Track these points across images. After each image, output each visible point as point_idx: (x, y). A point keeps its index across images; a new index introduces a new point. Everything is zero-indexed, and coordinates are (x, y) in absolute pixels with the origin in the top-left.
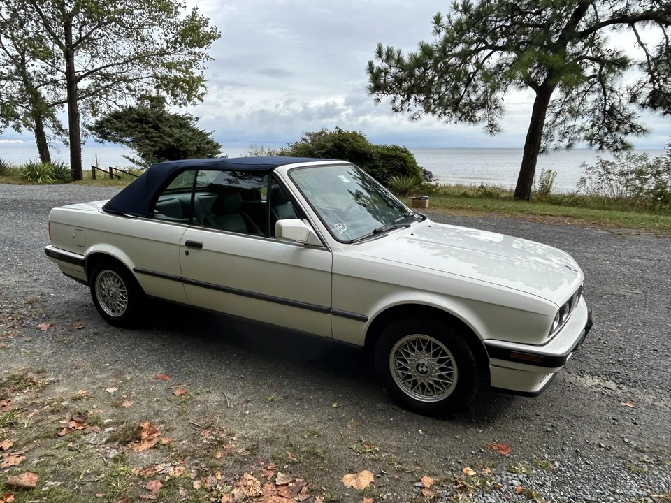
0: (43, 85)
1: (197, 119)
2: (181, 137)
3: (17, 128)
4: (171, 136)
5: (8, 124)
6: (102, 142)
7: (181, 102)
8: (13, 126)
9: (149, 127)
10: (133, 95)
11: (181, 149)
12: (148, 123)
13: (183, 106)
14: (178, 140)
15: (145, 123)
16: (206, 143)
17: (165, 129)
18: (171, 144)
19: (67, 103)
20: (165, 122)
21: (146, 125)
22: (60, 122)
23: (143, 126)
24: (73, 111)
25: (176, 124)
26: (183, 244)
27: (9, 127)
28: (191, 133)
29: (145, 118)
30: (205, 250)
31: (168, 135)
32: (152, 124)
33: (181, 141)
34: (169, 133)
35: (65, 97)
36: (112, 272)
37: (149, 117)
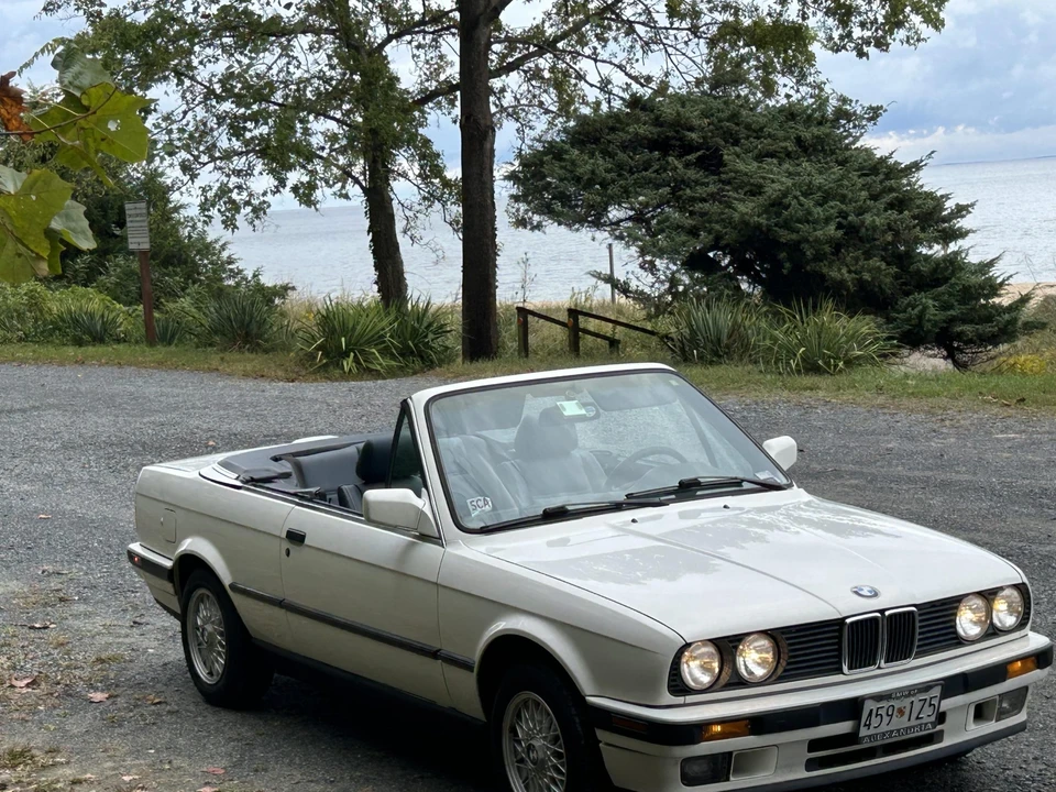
0: (398, 36)
1: (875, 113)
2: (785, 195)
3: (305, 194)
4: (756, 191)
5: (282, 182)
6: (538, 227)
7: (867, 34)
8: (295, 189)
9: (687, 165)
11: (785, 236)
13: (871, 50)
14: (777, 205)
15: (674, 149)
16: (891, 206)
17: (741, 166)
18: (752, 221)
19: (458, 93)
20: (747, 138)
21: (679, 157)
22: (438, 155)
23: (667, 162)
24: (476, 121)
25: (783, 144)
26: (284, 535)
27: (287, 193)
28: (834, 173)
29: (677, 132)
30: (307, 546)
31: (746, 189)
32: (699, 153)
33: (787, 207)
34: (752, 181)
35: (453, 72)
36: (207, 592)
37: (691, 129)
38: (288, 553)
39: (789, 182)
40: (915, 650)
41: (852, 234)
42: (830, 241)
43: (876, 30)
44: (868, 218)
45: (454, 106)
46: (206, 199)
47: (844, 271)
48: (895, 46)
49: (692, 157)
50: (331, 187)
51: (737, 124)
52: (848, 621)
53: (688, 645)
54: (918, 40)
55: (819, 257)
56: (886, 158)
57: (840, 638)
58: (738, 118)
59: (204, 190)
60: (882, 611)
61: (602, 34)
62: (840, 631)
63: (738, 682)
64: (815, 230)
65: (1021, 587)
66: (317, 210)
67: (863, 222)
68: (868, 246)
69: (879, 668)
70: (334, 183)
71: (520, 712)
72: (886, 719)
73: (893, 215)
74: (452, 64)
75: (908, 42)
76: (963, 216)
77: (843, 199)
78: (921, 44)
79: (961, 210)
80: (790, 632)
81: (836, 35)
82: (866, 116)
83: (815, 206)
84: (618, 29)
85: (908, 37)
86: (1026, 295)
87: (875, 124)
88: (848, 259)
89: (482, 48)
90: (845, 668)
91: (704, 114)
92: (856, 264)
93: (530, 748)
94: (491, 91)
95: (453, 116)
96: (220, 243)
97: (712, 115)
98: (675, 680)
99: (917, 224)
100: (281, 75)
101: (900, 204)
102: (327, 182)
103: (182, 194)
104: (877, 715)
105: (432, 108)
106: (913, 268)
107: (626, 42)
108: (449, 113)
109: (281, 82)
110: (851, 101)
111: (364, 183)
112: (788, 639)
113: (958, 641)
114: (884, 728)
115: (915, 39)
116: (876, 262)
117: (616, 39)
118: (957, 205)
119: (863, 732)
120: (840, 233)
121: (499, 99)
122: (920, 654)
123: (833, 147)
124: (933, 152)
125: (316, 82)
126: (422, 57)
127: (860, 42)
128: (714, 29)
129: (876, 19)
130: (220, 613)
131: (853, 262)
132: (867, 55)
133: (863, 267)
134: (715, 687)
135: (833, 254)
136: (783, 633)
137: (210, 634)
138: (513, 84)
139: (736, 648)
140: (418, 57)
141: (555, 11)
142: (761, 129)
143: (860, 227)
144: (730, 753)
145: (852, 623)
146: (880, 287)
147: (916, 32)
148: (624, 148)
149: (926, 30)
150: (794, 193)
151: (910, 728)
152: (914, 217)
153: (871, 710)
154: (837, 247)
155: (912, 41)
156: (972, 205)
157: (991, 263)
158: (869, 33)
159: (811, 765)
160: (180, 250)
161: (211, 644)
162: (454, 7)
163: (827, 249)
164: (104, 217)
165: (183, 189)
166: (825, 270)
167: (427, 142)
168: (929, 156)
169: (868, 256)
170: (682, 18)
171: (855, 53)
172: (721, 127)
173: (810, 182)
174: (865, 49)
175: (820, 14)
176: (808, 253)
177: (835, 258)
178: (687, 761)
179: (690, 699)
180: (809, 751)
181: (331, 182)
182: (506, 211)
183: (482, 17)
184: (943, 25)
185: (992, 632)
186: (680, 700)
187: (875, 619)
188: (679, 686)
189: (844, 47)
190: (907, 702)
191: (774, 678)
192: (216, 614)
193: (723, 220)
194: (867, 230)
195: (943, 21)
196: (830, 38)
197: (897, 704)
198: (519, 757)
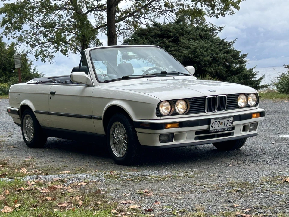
1: (221, 29)
2: (196, 48)
3: (65, 53)
4: (188, 48)
5: (58, 49)
7: (219, 12)
9: (169, 42)
10: (172, 11)
11: (196, 60)
12: (169, 37)
13: (220, 16)
14: (194, 51)
15: (166, 37)
16: (225, 53)
17: (184, 41)
18: (187, 55)
19: (107, 27)
20: (186, 34)
21: (167, 39)
22: (101, 43)
23: (164, 41)
24: (112, 33)
25: (196, 36)
26: (49, 93)
27: (59, 52)
28: (209, 44)
29: (167, 32)
30: (56, 95)
31: (186, 47)
32: (173, 38)
33: (197, 52)
34: (187, 45)
35: (106, 21)
36: (29, 115)
37: (171, 32)
38: (51, 98)
39: (197, 45)
40: (226, 108)
41: (215, 60)
42: (208, 61)
43: (222, 11)
44: (219, 55)
45: (106, 30)
46: (37, 54)
47: (212, 69)
48: (227, 15)
49: (171, 39)
50: (71, 50)
51: (183, 31)
52: (207, 97)
53: (161, 102)
54: (233, 13)
55: (205, 66)
56: (224, 40)
57: (205, 102)
58: (183, 29)
59: (36, 51)
60: (217, 95)
61: (147, 12)
62: (205, 100)
63: (176, 113)
64: (204, 58)
65: (256, 94)
66: (68, 56)
67: (217, 56)
68: (219, 63)
69: (216, 112)
70: (72, 49)
71: (115, 129)
72: (217, 125)
73: (226, 55)
74: (105, 19)
75: (230, 14)
76: (245, 57)
77: (212, 50)
78: (234, 14)
79: (244, 56)
80: (190, 100)
81: (210, 12)
82: (218, 30)
83: (204, 51)
84: (151, 10)
85: (230, 13)
86: (262, 77)
87: (221, 32)
88: (213, 66)
89: (113, 13)
90: (206, 112)
91: (174, 28)
92: (216, 67)
93: (118, 138)
94: (116, 26)
95: (105, 33)
96: (42, 74)
97: (176, 28)
98: (158, 112)
99: (232, 58)
100: (58, 20)
101: (228, 52)
102: (70, 49)
103: (30, 54)
104: (215, 124)
105: (100, 31)
106: (231, 69)
107: (153, 14)
108: (105, 32)
109: (58, 22)
110: (214, 25)
111: (81, 51)
112: (190, 102)
113: (238, 107)
114: (217, 128)
115: (232, 13)
116: (221, 67)
117: (150, 13)
118: (243, 54)
119: (211, 128)
120: (211, 59)
121: (118, 29)
122: (227, 109)
123: (209, 38)
124: (236, 39)
125: (67, 22)
126: (97, 18)
127: (217, 14)
128: (177, 10)
129: (221, 8)
130: (32, 121)
131: (215, 67)
132: (219, 18)
133: (217, 68)
134: (169, 115)
135: (209, 65)
136: (189, 100)
137: (29, 127)
138: (122, 24)
139: (175, 103)
140: (96, 18)
141: (134, 5)
142: (190, 32)
143: (216, 58)
144: (173, 134)
145: (208, 98)
146: (222, 74)
147: (232, 11)
148: (152, 37)
149: (235, 10)
150: (199, 48)
151: (224, 129)
152: (231, 56)
153: (213, 122)
154: (210, 63)
155: (231, 14)
156: (247, 54)
157: (252, 69)
158: (220, 12)
159: (196, 138)
160: (31, 76)
161: (30, 130)
162: (106, 3)
163: (208, 63)
164: (10, 67)
165: (31, 52)
166: (207, 69)
167: (98, 40)
168: (235, 40)
169: (219, 65)
170: (169, 7)
171: (216, 17)
172: (179, 32)
173: (203, 45)
174: (219, 16)
175: (206, 6)
176: (202, 64)
177: (210, 66)
178: (161, 135)
179: (162, 118)
180: (196, 135)
181: (71, 49)
182: (120, 60)
183: (113, 4)
184: (240, 9)
185: (248, 106)
186: (159, 118)
187: (215, 97)
188: (159, 114)
189: (213, 16)
190: (223, 121)
191: (186, 113)
192: (31, 121)
193: (179, 56)
194: (218, 58)
195: (240, 8)
196: (209, 13)
197: (221, 121)
198: (114, 142)
